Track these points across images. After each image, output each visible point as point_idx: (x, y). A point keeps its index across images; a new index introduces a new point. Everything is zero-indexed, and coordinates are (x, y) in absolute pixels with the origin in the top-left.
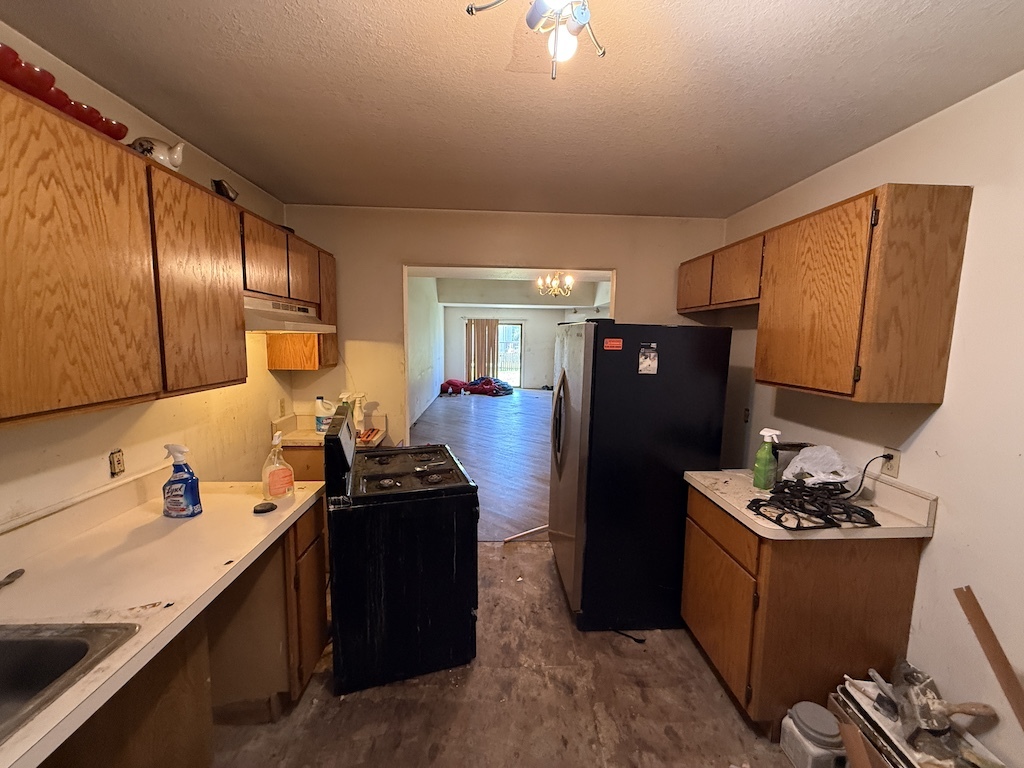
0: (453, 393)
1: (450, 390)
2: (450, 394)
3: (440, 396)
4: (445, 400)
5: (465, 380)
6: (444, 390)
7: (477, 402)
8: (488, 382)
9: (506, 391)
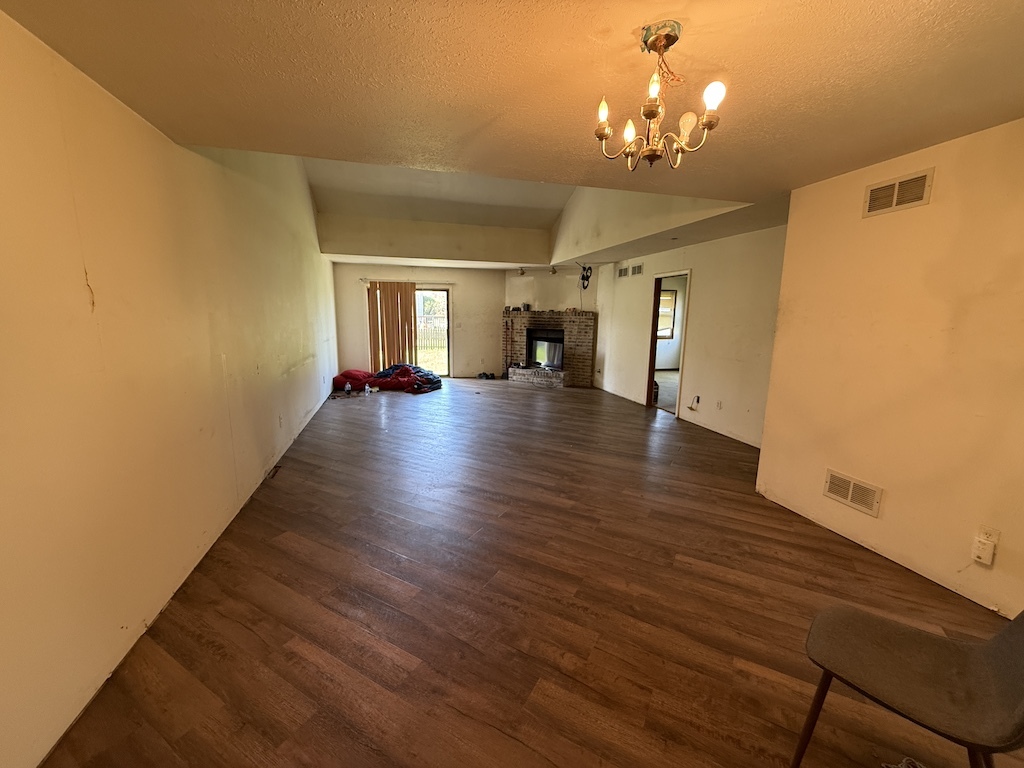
0: (353, 389)
1: (348, 386)
2: (349, 392)
3: (332, 397)
4: (339, 403)
5: (369, 369)
6: (338, 385)
7: (391, 406)
8: (404, 371)
9: (430, 384)
